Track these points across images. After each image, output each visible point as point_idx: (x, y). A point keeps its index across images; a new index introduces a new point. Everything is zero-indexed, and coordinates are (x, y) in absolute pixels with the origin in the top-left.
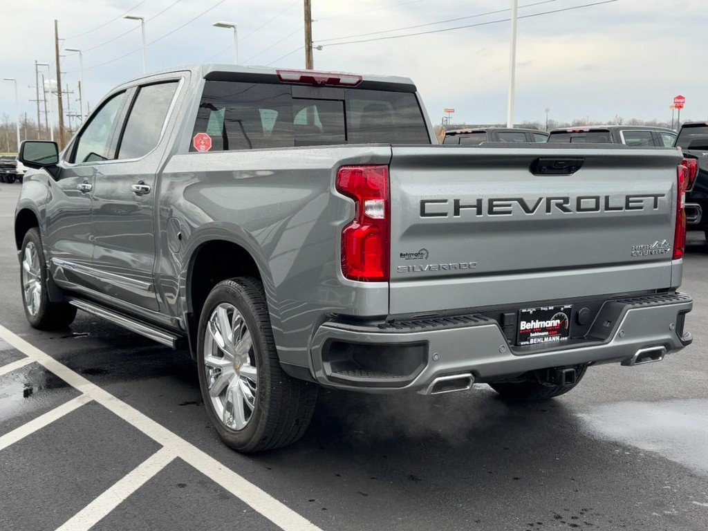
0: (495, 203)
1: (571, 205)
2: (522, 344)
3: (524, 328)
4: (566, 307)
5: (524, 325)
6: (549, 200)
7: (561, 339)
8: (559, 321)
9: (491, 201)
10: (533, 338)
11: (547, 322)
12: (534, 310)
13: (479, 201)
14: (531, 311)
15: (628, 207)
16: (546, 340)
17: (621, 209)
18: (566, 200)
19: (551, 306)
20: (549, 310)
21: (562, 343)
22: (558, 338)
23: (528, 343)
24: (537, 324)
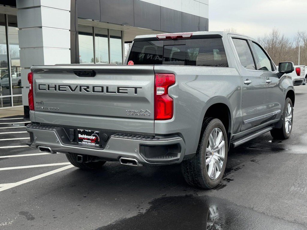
0: (60, 86)
1: (91, 89)
2: (79, 143)
3: (80, 137)
4: (96, 132)
5: (80, 136)
6: (80, 87)
7: (96, 145)
8: (95, 137)
9: (59, 86)
10: (84, 141)
11: (90, 136)
12: (83, 130)
13: (55, 86)
14: (82, 130)
15: (118, 92)
16: (89, 143)
17: (115, 92)
18: (88, 87)
19: (90, 130)
20: (89, 132)
21: (96, 147)
22: (94, 144)
23: (81, 143)
24: (86, 137)
